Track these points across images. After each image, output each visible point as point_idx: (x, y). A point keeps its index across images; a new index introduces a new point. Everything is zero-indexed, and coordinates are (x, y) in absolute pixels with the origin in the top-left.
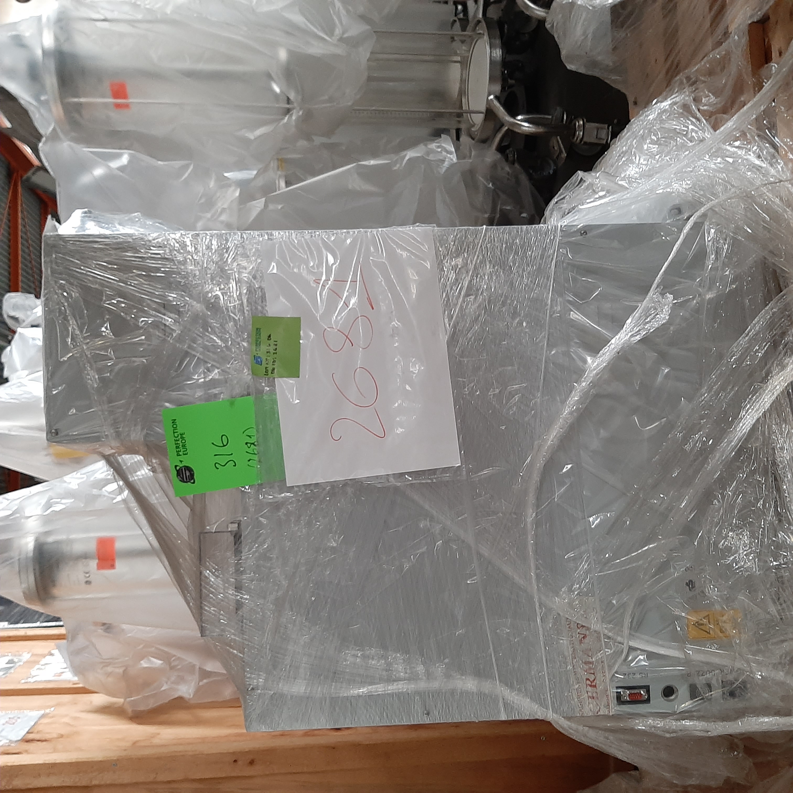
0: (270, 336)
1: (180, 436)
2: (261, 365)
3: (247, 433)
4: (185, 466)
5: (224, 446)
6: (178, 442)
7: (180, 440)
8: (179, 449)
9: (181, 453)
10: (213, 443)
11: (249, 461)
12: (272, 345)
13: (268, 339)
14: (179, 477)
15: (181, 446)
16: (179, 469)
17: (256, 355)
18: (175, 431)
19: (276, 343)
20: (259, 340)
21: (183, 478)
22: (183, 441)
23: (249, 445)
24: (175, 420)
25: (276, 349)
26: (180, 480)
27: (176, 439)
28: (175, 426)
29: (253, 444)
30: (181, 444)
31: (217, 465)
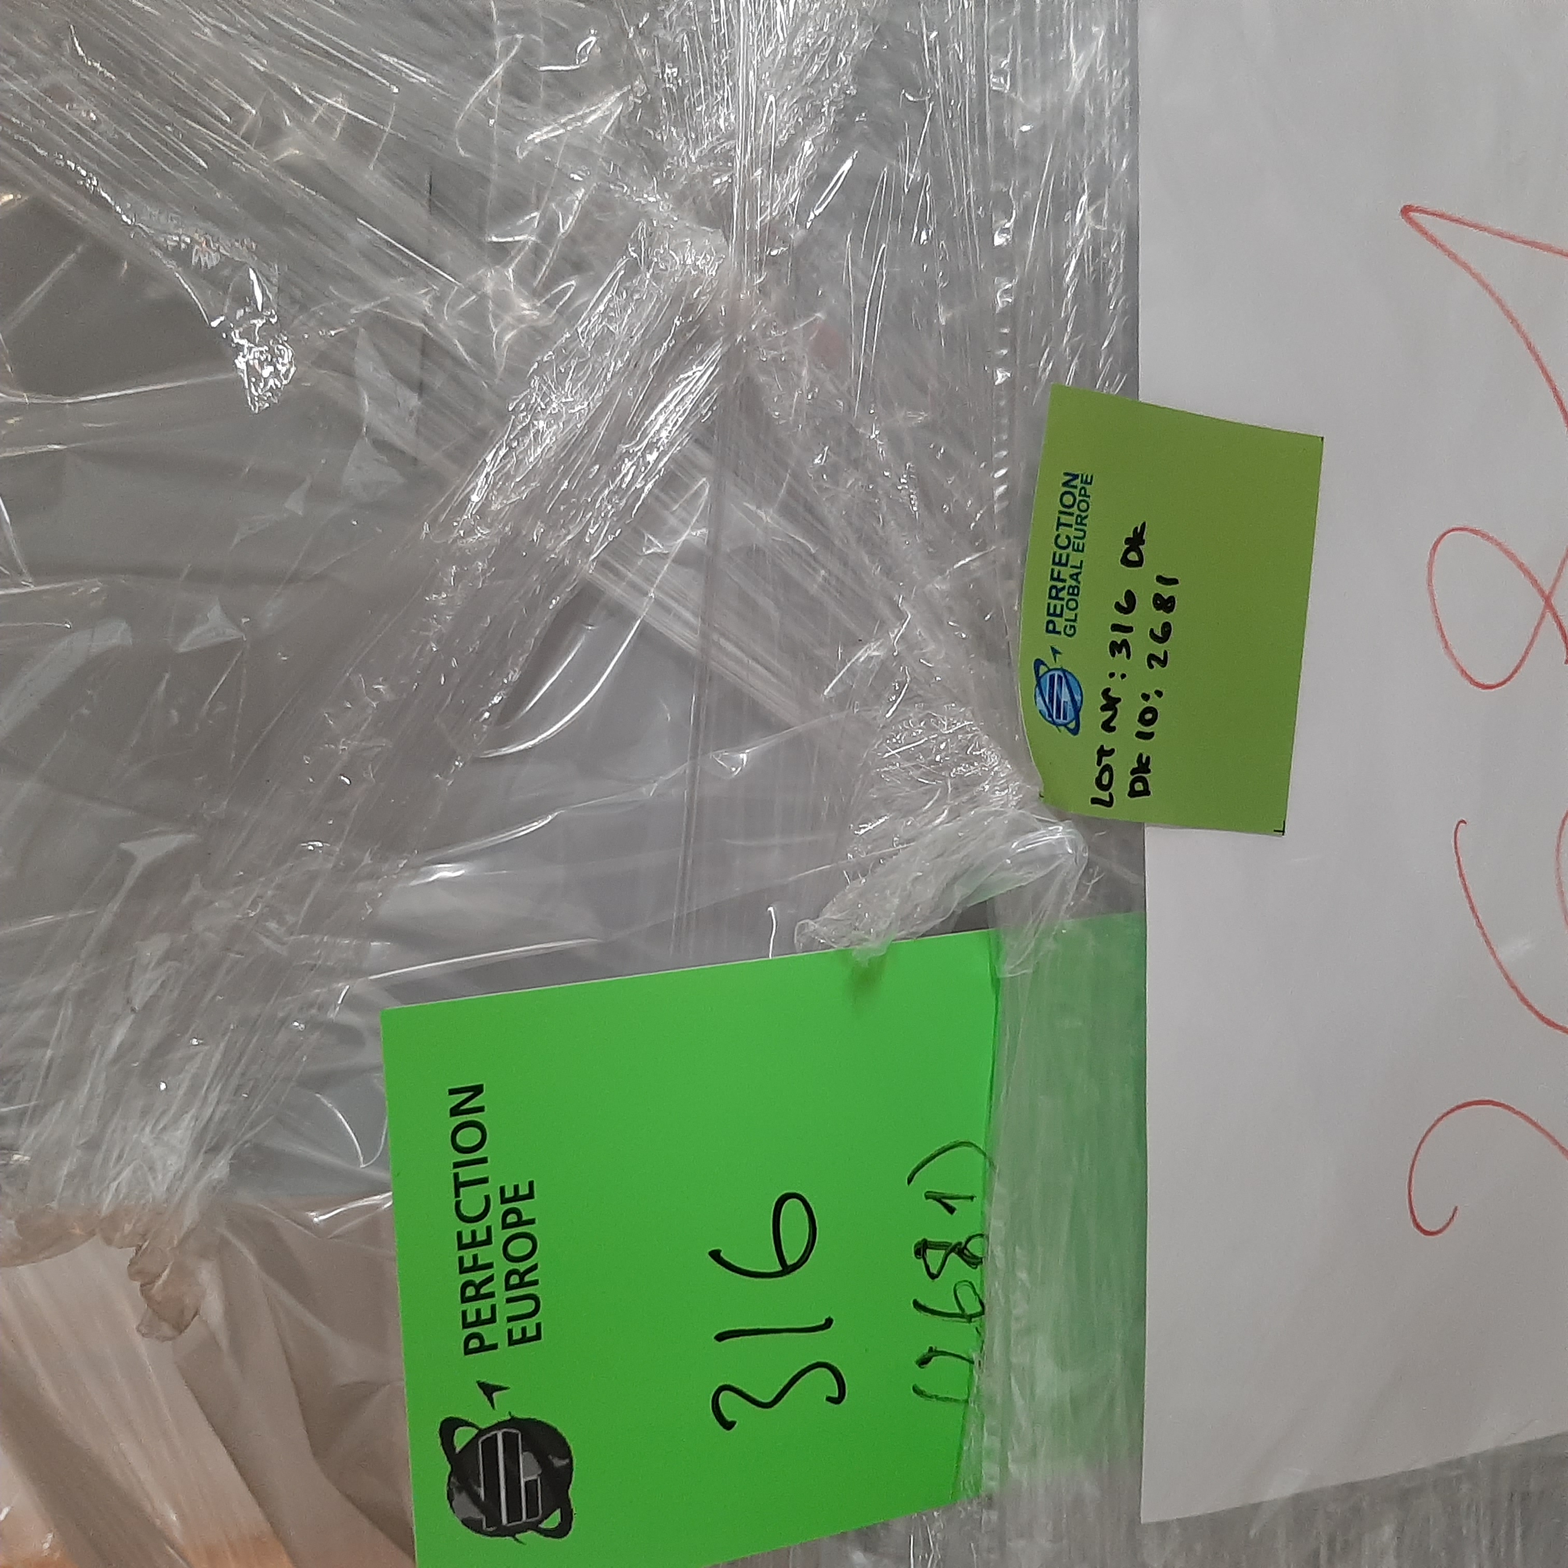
0: (1136, 541)
1: (494, 1218)
2: (1075, 731)
3: (929, 1179)
4: (513, 1422)
5: (787, 1269)
6: (484, 1255)
7: (499, 1236)
8: (485, 1306)
9: (490, 1334)
10: (715, 1255)
11: (923, 1362)
12: (1144, 603)
13: (1125, 561)
14: (462, 1498)
15: (497, 1286)
16: (471, 1445)
17: (1048, 658)
18: (466, 1174)
19: (1167, 591)
20: (1075, 558)
21: (490, 1508)
22: (519, 1248)
23: (934, 1257)
24: (477, 1090)
25: (1167, 628)
26: (467, 1523)
27: (467, 1229)
28: (468, 1137)
29: (960, 1250)
30: (502, 1267)
31: (726, 1398)
